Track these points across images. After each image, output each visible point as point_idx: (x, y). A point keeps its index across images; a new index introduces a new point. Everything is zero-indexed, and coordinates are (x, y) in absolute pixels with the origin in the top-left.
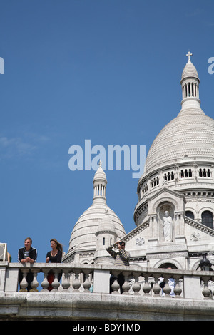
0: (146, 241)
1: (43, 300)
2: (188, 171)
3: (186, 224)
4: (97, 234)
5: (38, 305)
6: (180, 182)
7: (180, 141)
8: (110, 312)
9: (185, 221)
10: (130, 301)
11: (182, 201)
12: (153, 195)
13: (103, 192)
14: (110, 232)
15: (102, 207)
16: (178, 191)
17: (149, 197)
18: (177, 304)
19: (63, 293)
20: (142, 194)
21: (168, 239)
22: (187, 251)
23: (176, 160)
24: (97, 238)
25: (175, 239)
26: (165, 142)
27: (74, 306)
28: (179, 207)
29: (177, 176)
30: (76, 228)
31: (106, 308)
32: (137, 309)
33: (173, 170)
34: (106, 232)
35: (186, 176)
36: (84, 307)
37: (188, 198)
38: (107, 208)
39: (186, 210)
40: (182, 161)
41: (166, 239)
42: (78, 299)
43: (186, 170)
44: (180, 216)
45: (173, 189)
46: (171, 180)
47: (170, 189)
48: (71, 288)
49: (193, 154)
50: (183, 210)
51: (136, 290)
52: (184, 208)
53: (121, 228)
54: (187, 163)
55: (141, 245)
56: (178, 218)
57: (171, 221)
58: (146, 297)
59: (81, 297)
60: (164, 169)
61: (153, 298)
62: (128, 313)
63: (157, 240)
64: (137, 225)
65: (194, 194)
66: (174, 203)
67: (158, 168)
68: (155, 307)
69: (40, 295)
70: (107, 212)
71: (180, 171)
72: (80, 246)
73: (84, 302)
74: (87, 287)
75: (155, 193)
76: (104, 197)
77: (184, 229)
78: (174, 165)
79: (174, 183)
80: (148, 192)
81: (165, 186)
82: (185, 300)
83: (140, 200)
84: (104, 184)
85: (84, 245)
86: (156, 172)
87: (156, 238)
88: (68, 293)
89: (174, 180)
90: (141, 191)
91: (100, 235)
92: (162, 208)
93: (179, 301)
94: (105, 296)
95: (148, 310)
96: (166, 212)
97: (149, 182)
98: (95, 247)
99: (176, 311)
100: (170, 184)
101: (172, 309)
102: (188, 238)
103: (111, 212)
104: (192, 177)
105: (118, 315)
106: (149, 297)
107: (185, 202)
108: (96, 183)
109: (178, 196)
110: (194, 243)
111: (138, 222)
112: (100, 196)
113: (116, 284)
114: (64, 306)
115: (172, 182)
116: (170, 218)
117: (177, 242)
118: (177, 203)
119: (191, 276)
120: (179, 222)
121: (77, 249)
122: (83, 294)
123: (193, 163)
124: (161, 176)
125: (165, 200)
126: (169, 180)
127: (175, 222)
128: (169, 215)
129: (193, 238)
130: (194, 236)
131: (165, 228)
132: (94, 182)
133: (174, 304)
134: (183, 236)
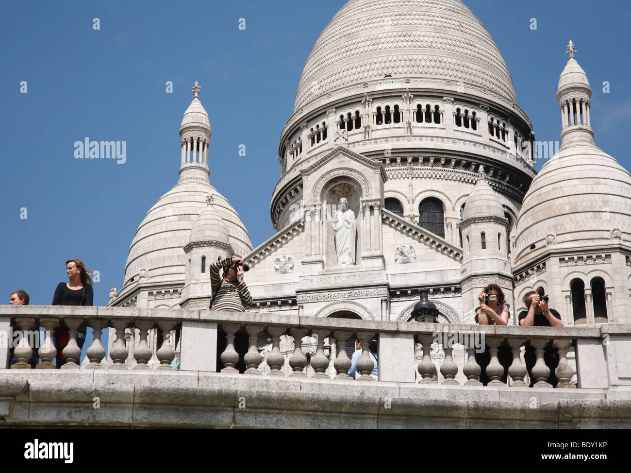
0: (297, 263)
1: (66, 386)
2: (392, 109)
3: (386, 228)
4: (188, 248)
5: (54, 398)
6: (374, 135)
7: (375, 41)
8: (218, 412)
9: (383, 221)
10: (260, 389)
11: (378, 176)
12: (313, 162)
13: (203, 154)
14: (217, 244)
15: (199, 188)
16: (369, 154)
17: (306, 166)
18: (362, 393)
19: (112, 372)
20: (290, 160)
21: (346, 259)
22: (387, 285)
23: (365, 85)
24: (188, 256)
25: (360, 260)
26: (342, 43)
27: (138, 400)
28: (372, 190)
29: (369, 120)
30: (141, 234)
31: (208, 402)
32: (275, 405)
33: (359, 108)
34: (209, 244)
35: (388, 121)
36: (159, 400)
37: (390, 170)
38: (212, 191)
39: (387, 195)
40: (379, 88)
41: (341, 259)
42: (146, 384)
43: (388, 108)
44: (372, 208)
45: (358, 149)
46: (354, 131)
47: (352, 149)
48: (131, 362)
49: (404, 72)
50: (378, 196)
51: (276, 365)
52: (382, 191)
53: (243, 236)
54: (390, 91)
55: (285, 272)
56: (368, 212)
57: (352, 220)
58: (297, 379)
59: (152, 380)
60: (339, 105)
61: (312, 381)
62: (257, 414)
63: (321, 262)
64: (277, 228)
65: (404, 160)
66: (359, 179)
67: (325, 101)
68: (315, 401)
69: (59, 375)
70: (210, 199)
71: (373, 108)
72: (151, 274)
73: (158, 390)
74: (166, 359)
75: (319, 158)
76: (204, 166)
77: (381, 238)
78: (361, 96)
79: (360, 137)
80: (303, 155)
81: (341, 142)
82: (380, 384)
83: (285, 173)
84: (203, 136)
85: (160, 272)
86: (321, 113)
87: (318, 258)
88: (123, 372)
89: (362, 129)
90: (288, 153)
91: (194, 250)
92: (333, 192)
93: (369, 388)
94: (207, 378)
95: (300, 406)
96: (343, 200)
97: (305, 134)
98: (183, 277)
99: (361, 408)
100: (351, 139)
101: (352, 404)
102: (389, 256)
103: (220, 199)
104: (401, 124)
105: (234, 418)
106: (303, 380)
107: (384, 178)
108: (187, 135)
109: (369, 164)
110: (402, 268)
111: (280, 221)
112: (194, 164)
113: (230, 351)
114: (114, 399)
115: (356, 135)
116: (350, 213)
117: (364, 265)
118: (366, 181)
119: (396, 333)
120: (371, 222)
121: (143, 282)
122: (158, 373)
123: (402, 91)
124: (332, 120)
125: (341, 173)
126: (350, 129)
127: (362, 223)
128: (349, 207)
129: (400, 258)
130: (402, 253)
131: (338, 235)
132: (181, 133)
133: (357, 394)
134: (378, 253)
